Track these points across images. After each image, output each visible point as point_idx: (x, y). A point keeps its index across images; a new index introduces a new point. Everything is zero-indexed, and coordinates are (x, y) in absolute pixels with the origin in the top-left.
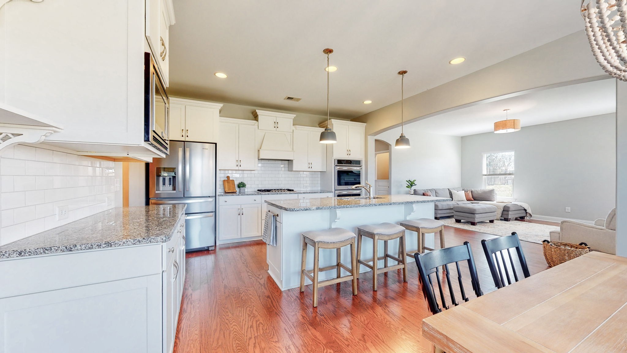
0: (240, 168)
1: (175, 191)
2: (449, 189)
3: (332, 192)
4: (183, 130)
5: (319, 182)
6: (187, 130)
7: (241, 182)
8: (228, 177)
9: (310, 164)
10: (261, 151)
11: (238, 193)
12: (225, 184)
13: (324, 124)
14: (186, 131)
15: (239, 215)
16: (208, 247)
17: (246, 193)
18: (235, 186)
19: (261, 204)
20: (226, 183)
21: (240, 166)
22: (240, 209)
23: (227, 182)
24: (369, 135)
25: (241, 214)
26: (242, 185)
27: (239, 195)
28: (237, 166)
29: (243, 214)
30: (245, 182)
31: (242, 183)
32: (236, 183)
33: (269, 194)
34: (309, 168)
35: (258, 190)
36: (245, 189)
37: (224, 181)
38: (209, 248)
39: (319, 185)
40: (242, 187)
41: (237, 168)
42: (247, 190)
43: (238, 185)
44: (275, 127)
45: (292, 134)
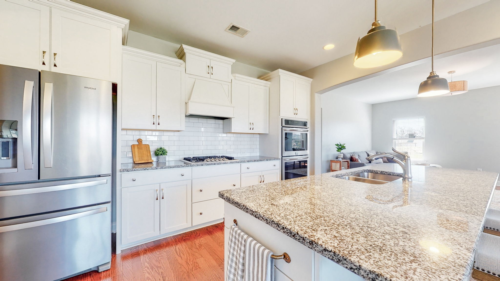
0: (159, 128)
1: (16, 169)
2: (366, 152)
3: (280, 159)
4: (44, 52)
5: (258, 147)
6: (55, 54)
7: (159, 148)
8: (140, 141)
9: (251, 124)
10: (190, 103)
11: (155, 164)
12: (134, 150)
13: (267, 77)
14: (53, 55)
15: (157, 199)
16: (98, 267)
17: (167, 164)
18: (150, 152)
19: (191, 180)
20: (136, 149)
21: (159, 124)
22: (158, 191)
23: (138, 148)
24: (316, 93)
25: (160, 198)
26: (160, 152)
27: (157, 169)
28: (154, 124)
29: (163, 198)
30: (166, 148)
31: (161, 149)
32: (153, 149)
33: (202, 165)
34: (250, 129)
35: (185, 159)
36: (165, 158)
37: (133, 146)
38: (98, 269)
39: (258, 150)
40: (161, 154)
41: (154, 127)
42: (169, 159)
43: (155, 152)
44: (208, 73)
45: (230, 84)
